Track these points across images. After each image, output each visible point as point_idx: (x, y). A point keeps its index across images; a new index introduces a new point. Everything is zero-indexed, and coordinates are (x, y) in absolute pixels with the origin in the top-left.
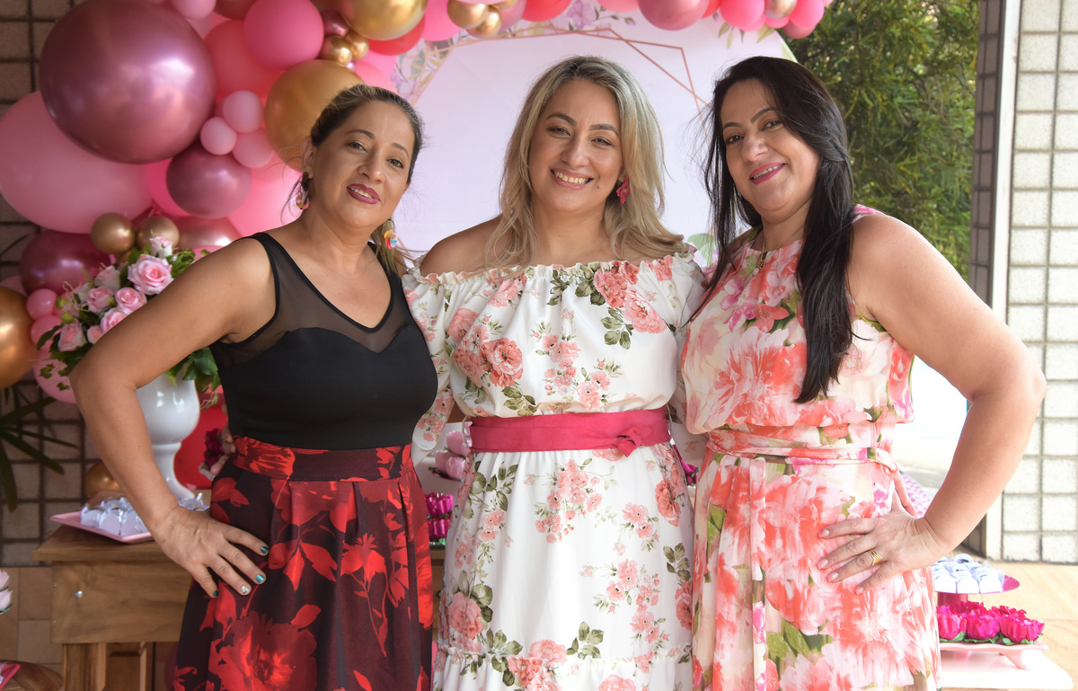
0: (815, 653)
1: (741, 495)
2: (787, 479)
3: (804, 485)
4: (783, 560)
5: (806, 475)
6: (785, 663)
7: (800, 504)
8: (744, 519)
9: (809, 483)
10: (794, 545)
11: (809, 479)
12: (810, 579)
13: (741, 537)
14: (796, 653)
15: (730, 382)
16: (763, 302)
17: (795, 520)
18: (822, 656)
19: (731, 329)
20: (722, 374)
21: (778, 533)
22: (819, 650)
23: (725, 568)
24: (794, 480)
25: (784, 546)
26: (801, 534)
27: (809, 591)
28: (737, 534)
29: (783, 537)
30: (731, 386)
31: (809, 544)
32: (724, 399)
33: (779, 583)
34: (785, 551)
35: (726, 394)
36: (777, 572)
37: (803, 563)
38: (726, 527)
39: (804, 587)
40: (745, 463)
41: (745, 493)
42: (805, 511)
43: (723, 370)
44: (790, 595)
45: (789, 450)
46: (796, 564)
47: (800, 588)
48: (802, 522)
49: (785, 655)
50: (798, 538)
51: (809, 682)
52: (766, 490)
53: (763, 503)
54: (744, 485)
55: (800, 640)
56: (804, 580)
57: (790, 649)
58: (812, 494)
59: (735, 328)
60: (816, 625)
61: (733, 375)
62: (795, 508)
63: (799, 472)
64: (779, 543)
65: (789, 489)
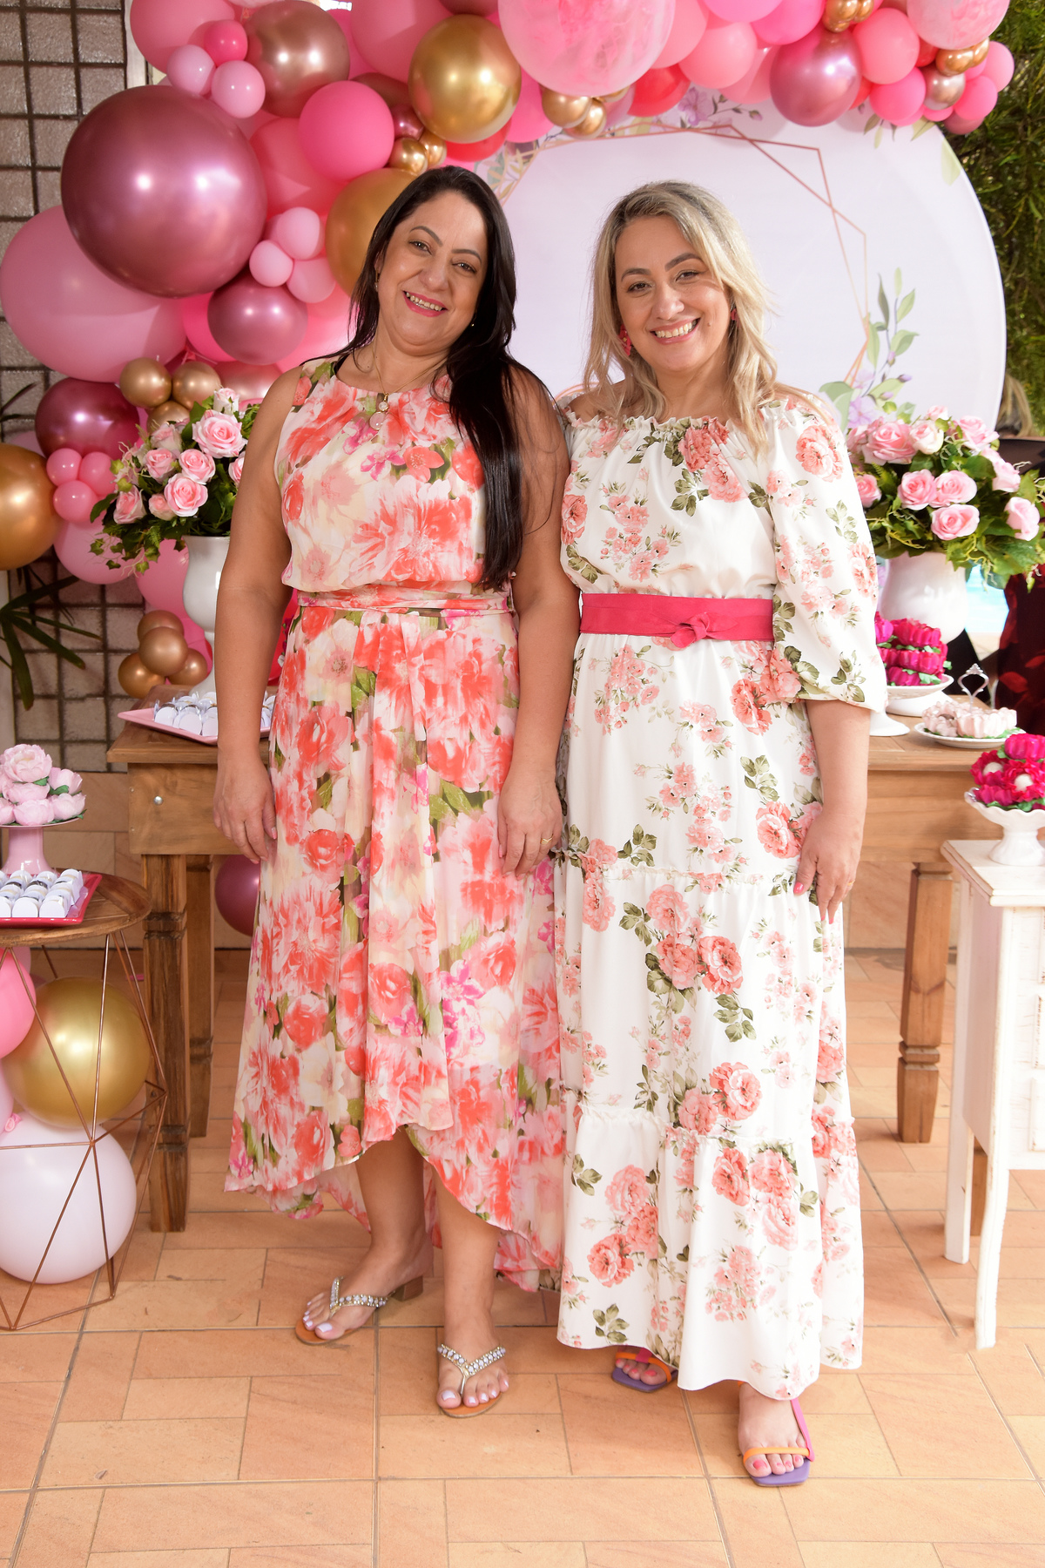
0: (476, 810)
1: (394, 653)
2: (442, 634)
3: (460, 639)
4: (444, 718)
5: (460, 629)
6: (443, 824)
7: (462, 659)
8: (399, 678)
9: (464, 637)
10: (455, 703)
11: (463, 632)
12: (471, 736)
13: (398, 698)
14: (456, 812)
15: (381, 536)
16: (414, 445)
17: (458, 676)
18: (483, 812)
19: (374, 477)
20: (366, 527)
21: (440, 691)
22: (481, 806)
23: (383, 732)
24: (449, 634)
25: (445, 704)
26: (463, 690)
27: (470, 748)
28: (394, 695)
29: (445, 694)
30: (380, 540)
31: (471, 700)
32: (370, 554)
33: (439, 742)
34: (446, 709)
35: (372, 549)
36: (438, 731)
37: (464, 720)
38: (381, 690)
39: (465, 745)
40: (394, 619)
41: (399, 652)
42: (467, 666)
43: (367, 521)
44: (451, 753)
45: (444, 602)
46: (458, 722)
47: (461, 745)
48: (464, 677)
49: (444, 816)
50: (460, 694)
51: (471, 840)
52: (425, 646)
53: (419, 660)
54: (397, 643)
55: (462, 798)
56: (466, 737)
57: (450, 810)
58: (470, 648)
59: (380, 477)
60: (478, 782)
61: (383, 528)
62: (457, 664)
63: (453, 626)
64: (440, 701)
65: (446, 644)
